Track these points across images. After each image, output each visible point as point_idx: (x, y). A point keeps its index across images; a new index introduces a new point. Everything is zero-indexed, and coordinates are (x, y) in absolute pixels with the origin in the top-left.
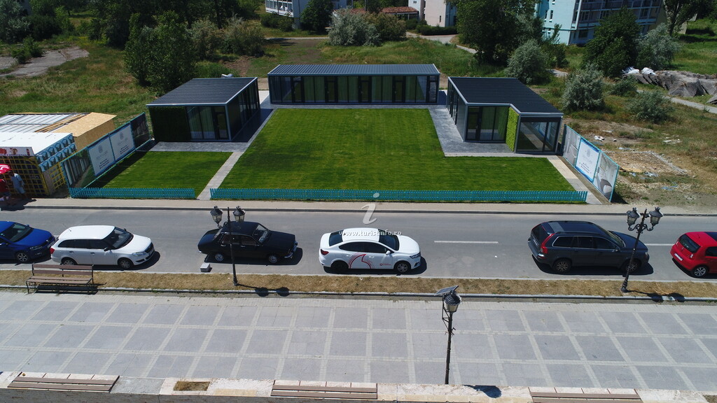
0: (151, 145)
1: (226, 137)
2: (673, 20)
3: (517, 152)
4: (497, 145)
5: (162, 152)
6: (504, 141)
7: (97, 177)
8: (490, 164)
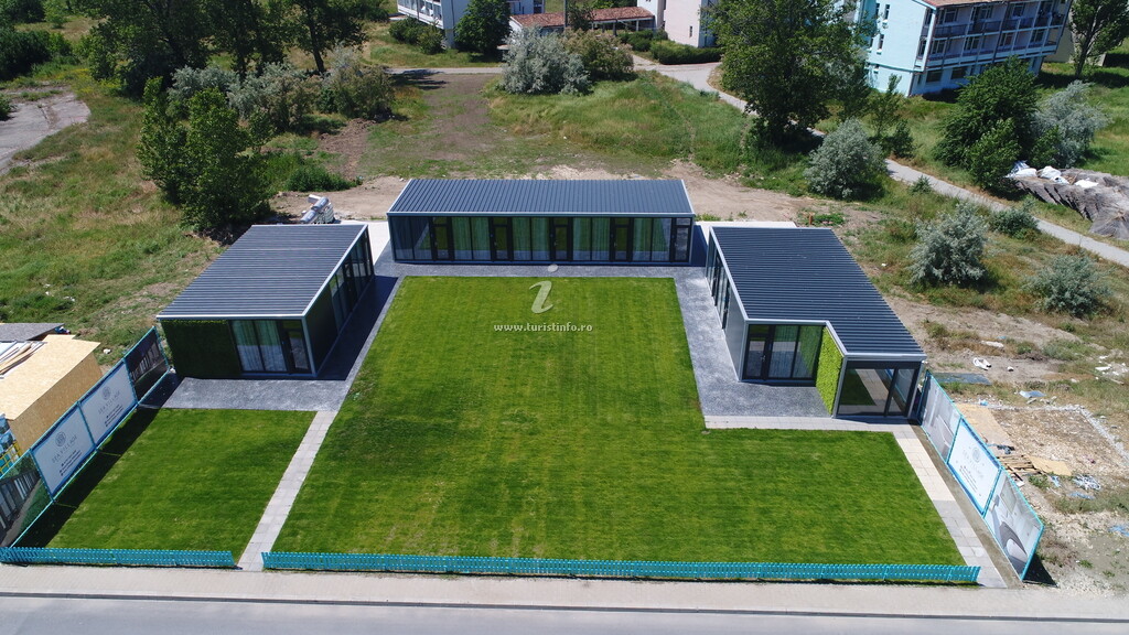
0: (168, 388)
1: (306, 367)
2: (1085, 47)
3: (839, 416)
4: (799, 391)
5: (186, 411)
6: (811, 381)
7: (54, 495)
8: (789, 450)
